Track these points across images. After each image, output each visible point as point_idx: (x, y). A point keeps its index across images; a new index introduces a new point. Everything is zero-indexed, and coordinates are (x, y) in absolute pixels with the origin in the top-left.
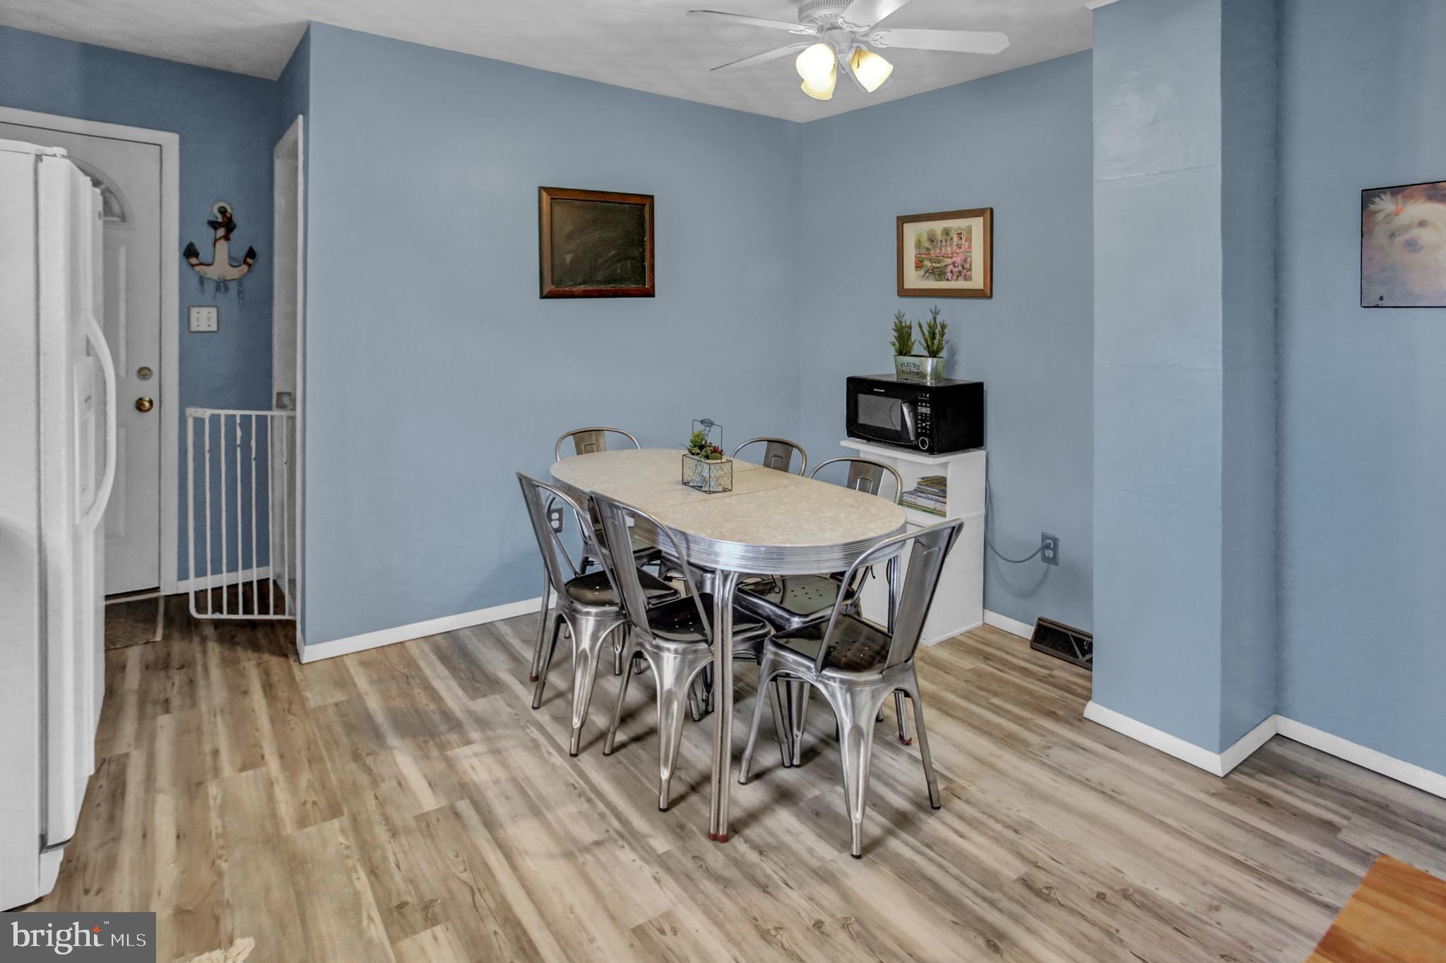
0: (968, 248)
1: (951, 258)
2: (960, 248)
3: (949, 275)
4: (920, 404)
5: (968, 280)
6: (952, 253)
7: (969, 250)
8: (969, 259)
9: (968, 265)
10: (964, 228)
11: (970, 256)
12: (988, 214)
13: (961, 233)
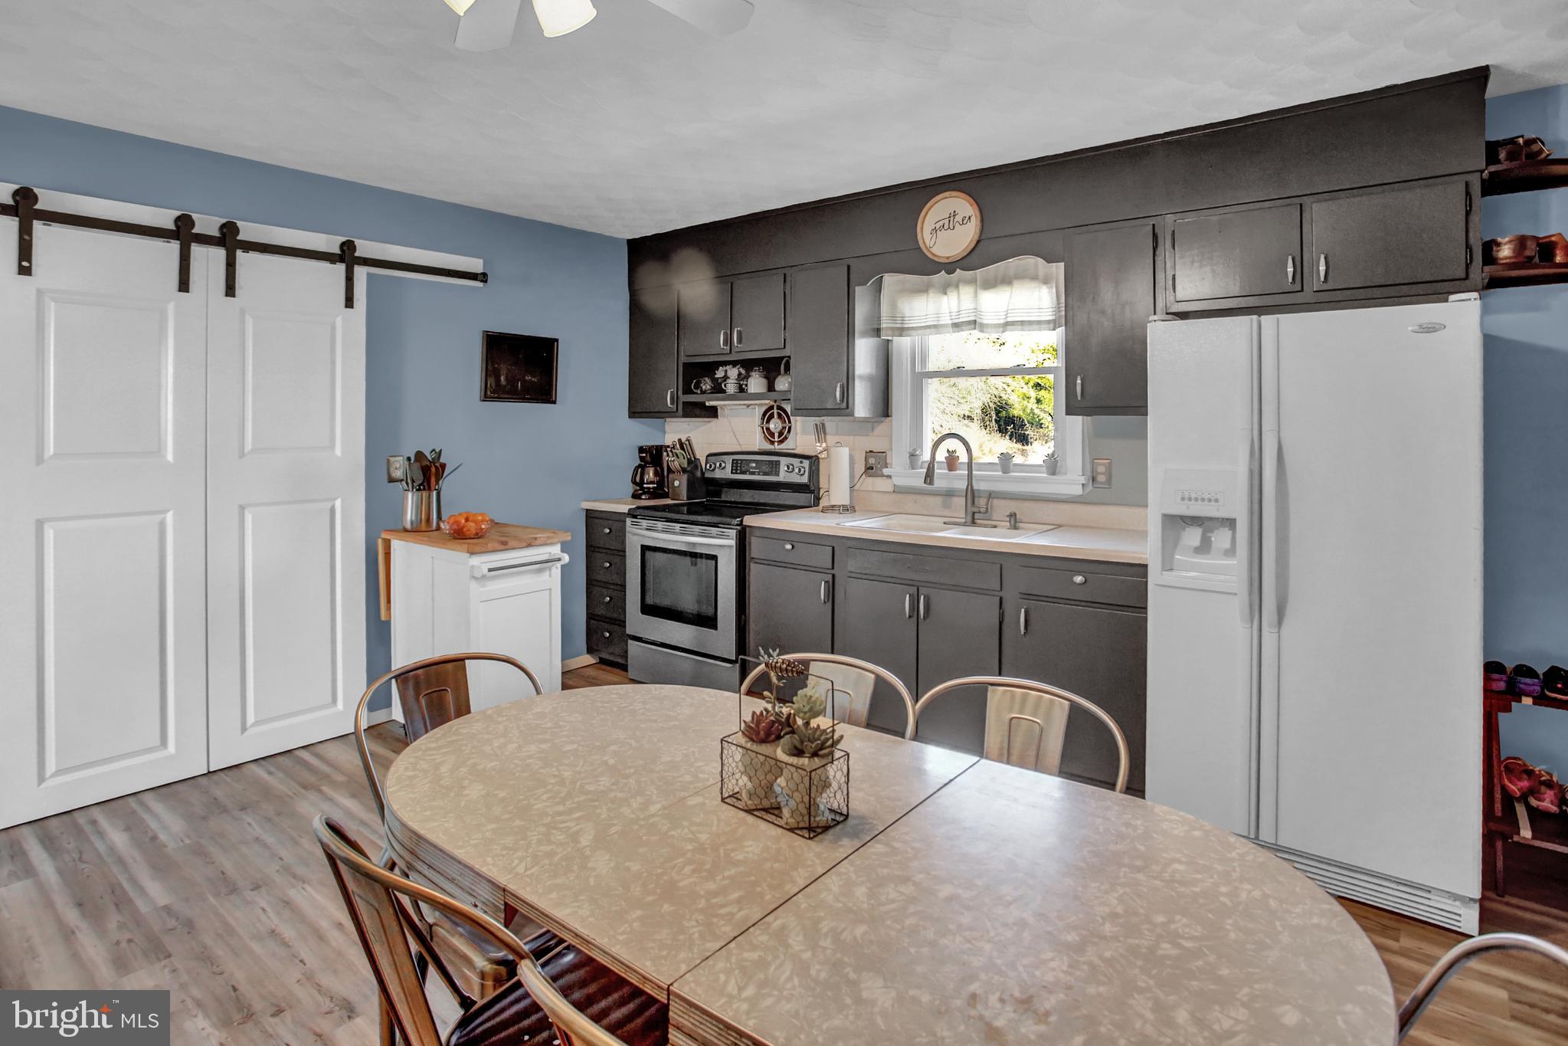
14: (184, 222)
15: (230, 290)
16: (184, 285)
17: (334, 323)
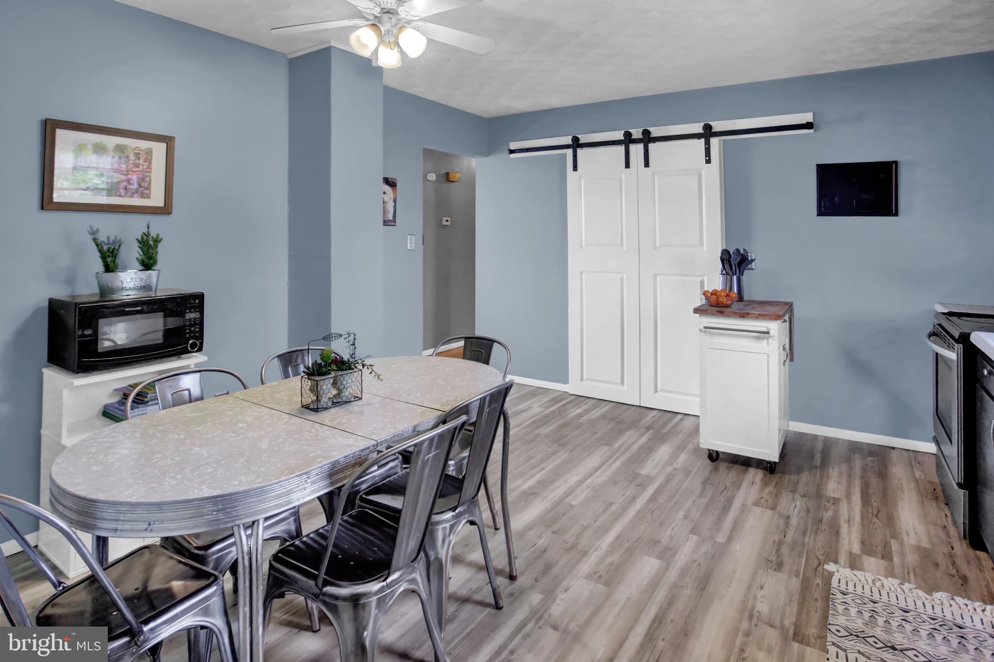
0: (147, 168)
1: (126, 175)
2: (137, 167)
3: (122, 191)
4: (188, 311)
5: (145, 198)
6: (127, 171)
7: (148, 170)
8: (147, 179)
9: (146, 184)
10: (143, 148)
11: (150, 176)
12: (168, 140)
13: (139, 154)
14: (628, 135)
15: (647, 164)
16: (627, 165)
17: (701, 173)
